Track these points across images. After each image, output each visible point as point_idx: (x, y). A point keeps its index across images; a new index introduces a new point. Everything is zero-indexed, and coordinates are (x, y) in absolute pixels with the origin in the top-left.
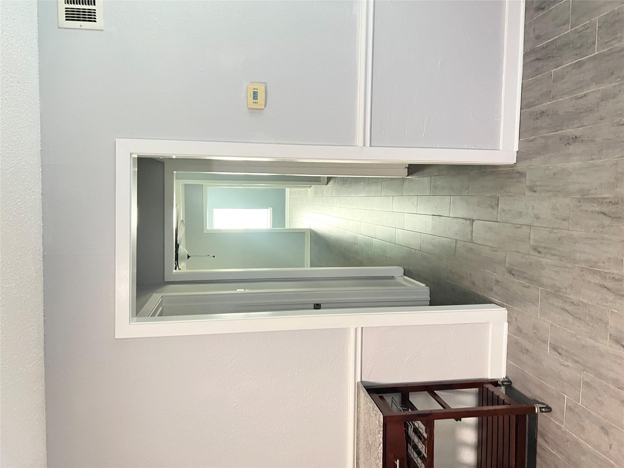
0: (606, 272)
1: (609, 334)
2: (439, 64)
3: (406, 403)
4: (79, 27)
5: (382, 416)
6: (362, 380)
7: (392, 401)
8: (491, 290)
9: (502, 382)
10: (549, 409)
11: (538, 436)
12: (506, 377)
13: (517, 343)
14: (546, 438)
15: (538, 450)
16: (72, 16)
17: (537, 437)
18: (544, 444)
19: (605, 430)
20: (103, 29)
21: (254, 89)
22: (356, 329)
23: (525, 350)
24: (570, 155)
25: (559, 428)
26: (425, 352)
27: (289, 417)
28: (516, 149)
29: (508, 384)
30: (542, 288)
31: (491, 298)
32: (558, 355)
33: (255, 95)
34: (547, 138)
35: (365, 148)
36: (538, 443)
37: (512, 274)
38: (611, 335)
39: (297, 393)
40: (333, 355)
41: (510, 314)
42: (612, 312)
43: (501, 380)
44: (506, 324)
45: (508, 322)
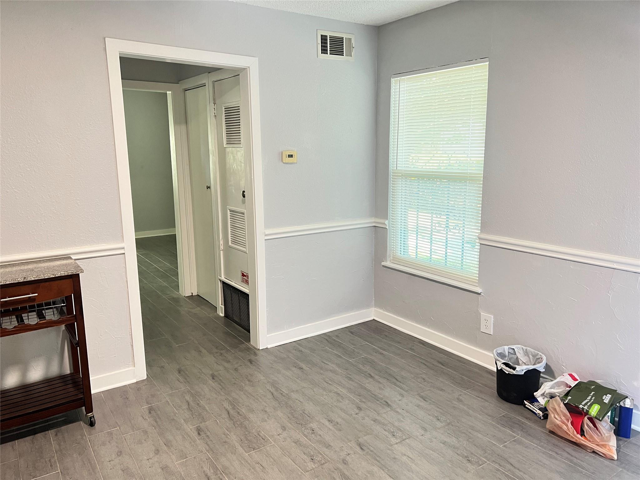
0: (238, 408)
2: (314, 279)
4: (318, 42)
16: (324, 39)
20: (318, 58)
21: (294, 155)
22: (123, 248)
24: (290, 370)
26: (102, 315)
27: (27, 194)
28: (269, 347)
32: (148, 412)
33: (290, 156)
34: (288, 357)
35: (264, 236)
39: (55, 201)
40: (95, 231)
42: (216, 421)
44: (134, 381)
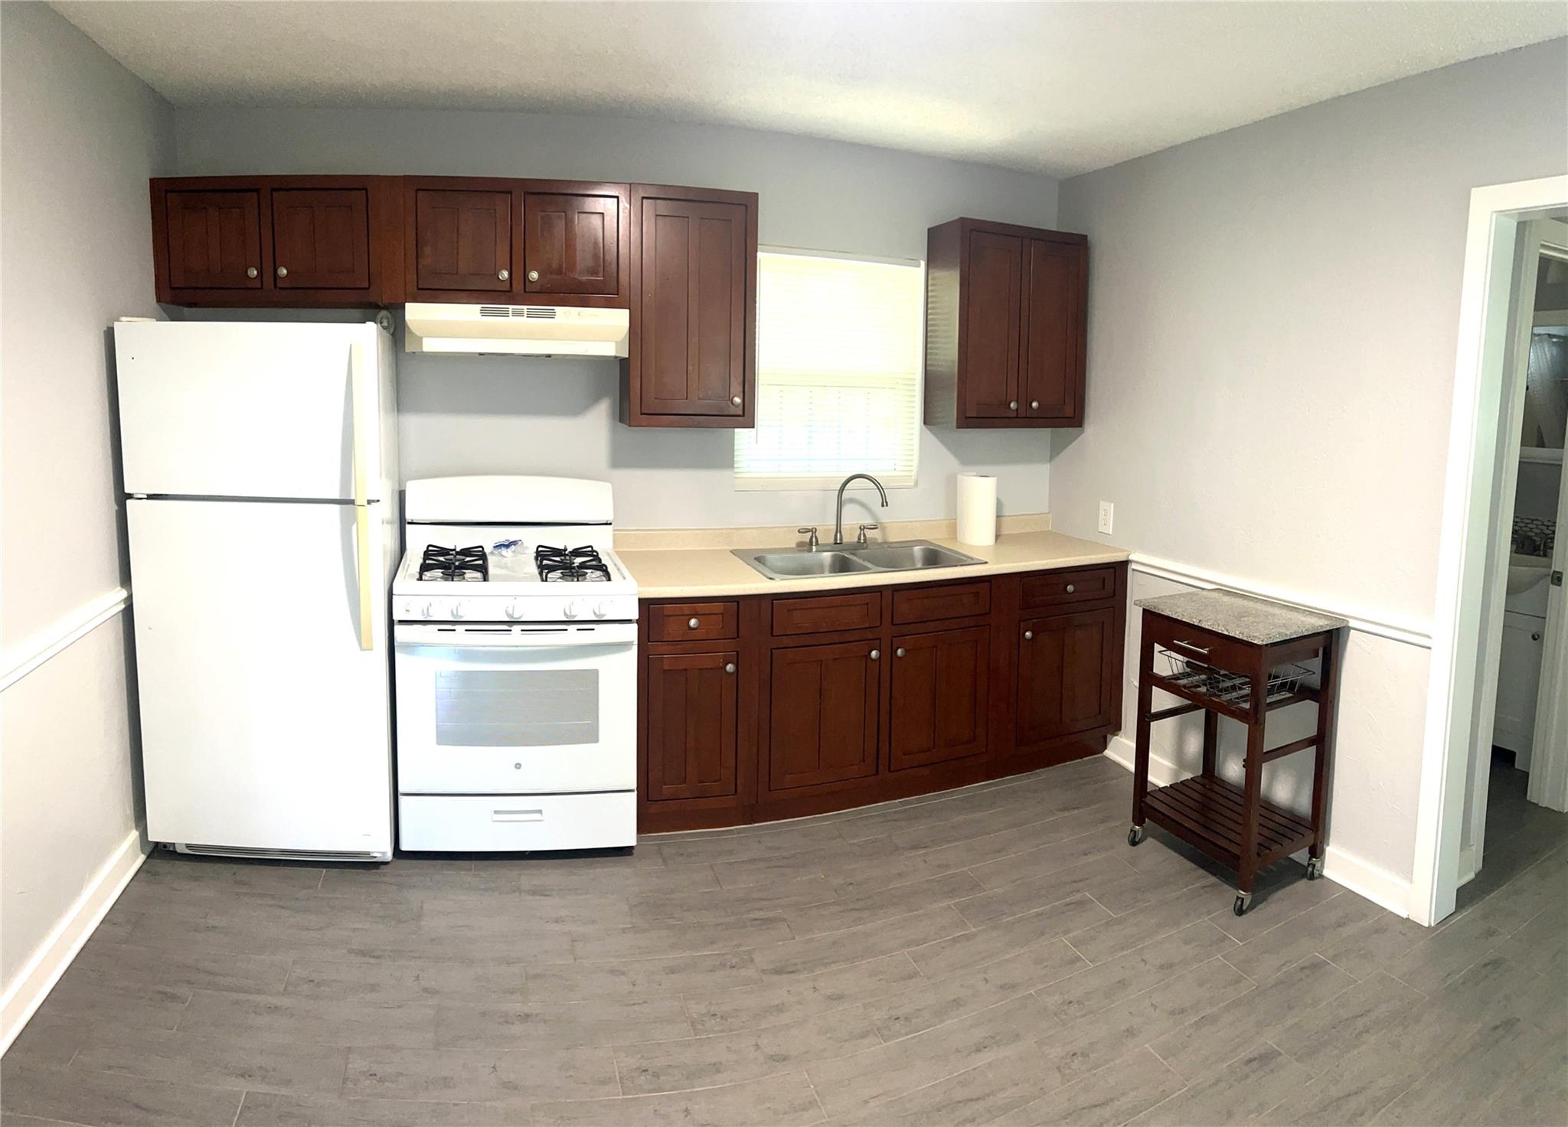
0: (1380, 1110)
1: (1282, 1052)
3: (1302, 692)
5: (1260, 643)
6: (1352, 631)
7: (1309, 671)
8: (1485, 917)
9: (1314, 866)
10: (1240, 912)
11: (1217, 880)
12: (1321, 876)
13: (1364, 916)
14: (1207, 889)
15: (1202, 872)
17: (1218, 878)
18: (1203, 883)
19: (1167, 967)
23: (1344, 924)
25: (1209, 913)
29: (1310, 872)
30: (1426, 1000)
31: (1470, 911)
32: (1302, 966)
36: (1210, 876)
37: (1489, 964)
38: (1280, 1054)
41: (1419, 928)
42: (1310, 1079)
43: (1318, 865)
45: (1408, 919)
